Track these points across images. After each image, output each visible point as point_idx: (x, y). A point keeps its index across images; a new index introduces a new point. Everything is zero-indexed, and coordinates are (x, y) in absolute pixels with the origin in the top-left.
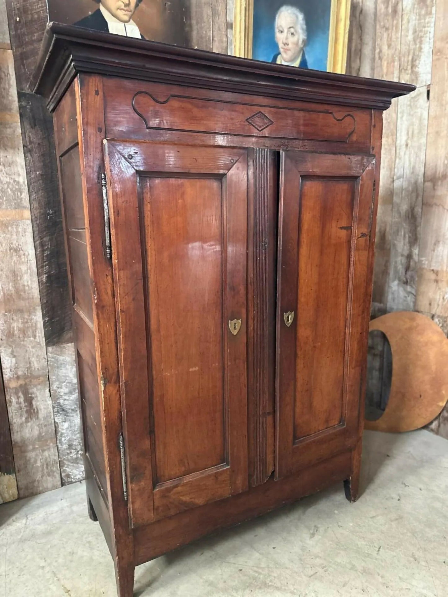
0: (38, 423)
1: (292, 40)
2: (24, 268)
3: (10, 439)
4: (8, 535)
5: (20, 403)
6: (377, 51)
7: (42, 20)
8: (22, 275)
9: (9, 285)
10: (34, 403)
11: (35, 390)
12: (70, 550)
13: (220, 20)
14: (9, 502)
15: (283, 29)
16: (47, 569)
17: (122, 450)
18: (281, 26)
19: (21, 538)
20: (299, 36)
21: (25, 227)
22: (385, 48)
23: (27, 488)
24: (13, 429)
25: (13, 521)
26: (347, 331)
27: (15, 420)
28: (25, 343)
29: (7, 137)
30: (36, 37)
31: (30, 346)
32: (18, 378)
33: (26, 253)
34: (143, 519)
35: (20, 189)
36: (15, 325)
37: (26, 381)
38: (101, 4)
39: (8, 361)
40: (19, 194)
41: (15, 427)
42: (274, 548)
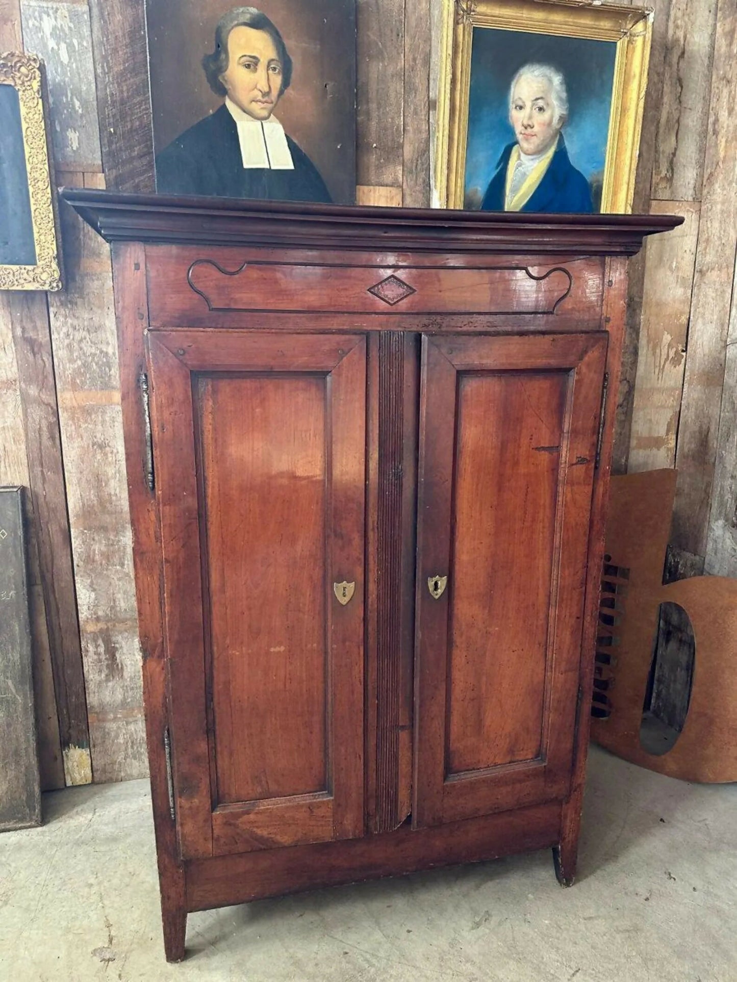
0: (122, 685)
1: (540, 119)
2: (111, 471)
3: (84, 701)
4: (65, 831)
5: (99, 654)
6: (711, 120)
7: (145, 127)
8: (108, 480)
9: (90, 492)
10: (118, 655)
11: (119, 638)
12: (131, 870)
13: (418, 97)
14: (80, 786)
15: (524, 102)
16: (94, 889)
17: (167, 750)
18: (520, 99)
19: (78, 839)
20: (553, 112)
21: (114, 415)
22: (723, 115)
23: (104, 771)
24: (88, 689)
25: (77, 813)
26: (552, 613)
27: (91, 677)
28: (109, 572)
29: (93, 292)
30: (136, 153)
31: (115, 578)
32: (98, 619)
33: (115, 451)
34: (196, 850)
35: (108, 362)
36: (96, 547)
37: (109, 624)
38: (227, 97)
39: (85, 595)
40: (107, 369)
41: (91, 686)
42: (409, 931)
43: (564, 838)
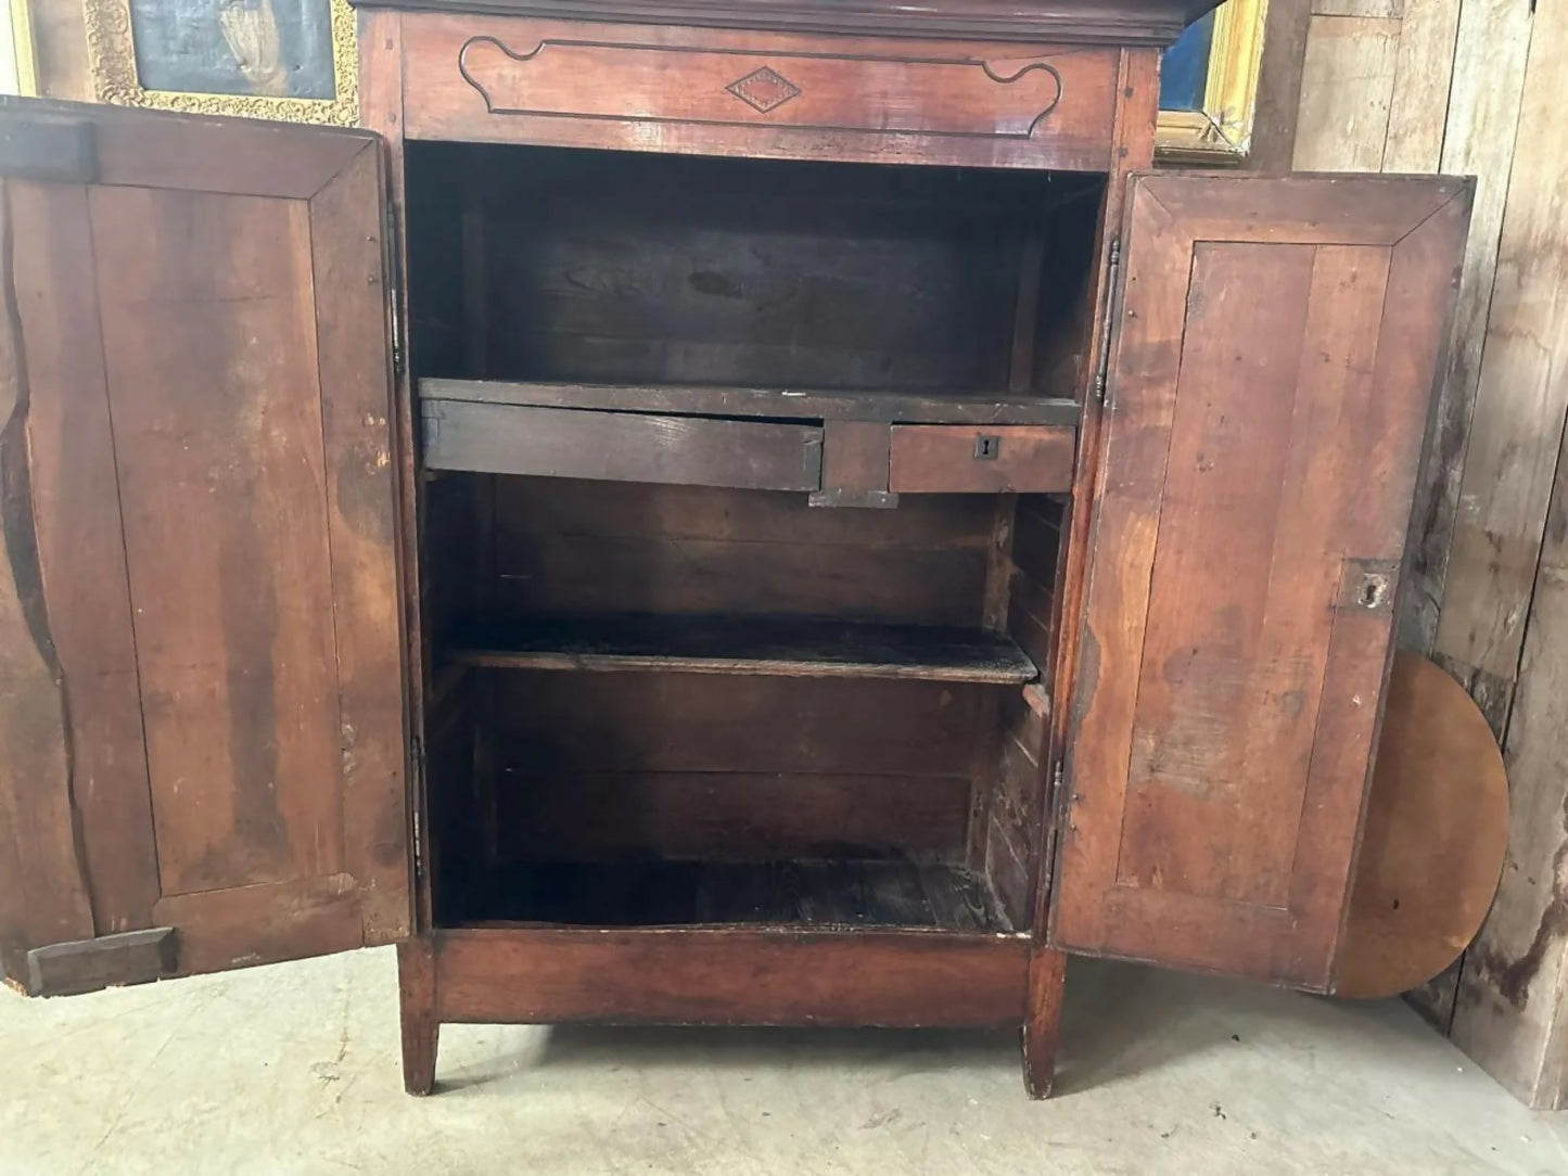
42: (766, 1114)
43: (1033, 1016)
